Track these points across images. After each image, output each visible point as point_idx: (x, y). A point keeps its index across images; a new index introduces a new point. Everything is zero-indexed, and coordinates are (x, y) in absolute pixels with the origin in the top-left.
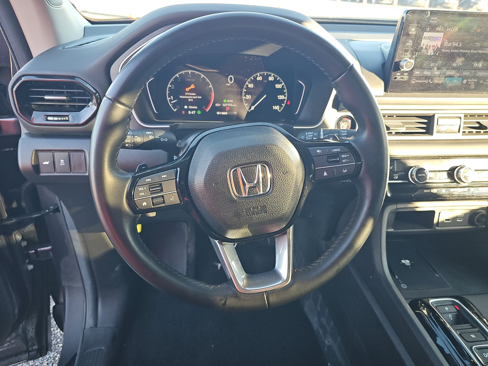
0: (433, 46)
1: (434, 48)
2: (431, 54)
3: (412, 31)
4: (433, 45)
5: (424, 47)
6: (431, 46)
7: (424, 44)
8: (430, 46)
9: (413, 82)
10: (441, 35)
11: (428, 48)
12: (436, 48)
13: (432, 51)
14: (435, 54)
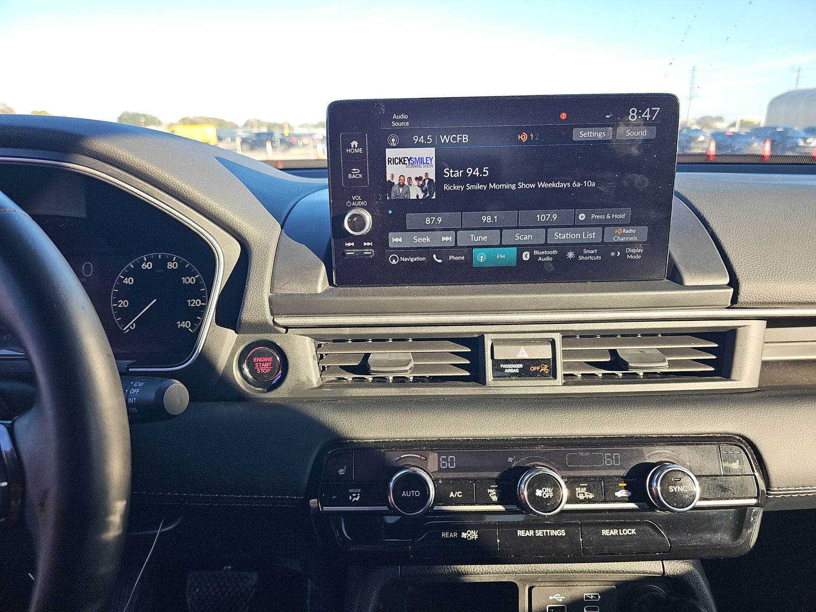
0: (416, 179)
1: (421, 183)
2: (418, 196)
3: (353, 146)
4: (418, 176)
5: (396, 183)
6: (413, 179)
7: (393, 175)
8: (410, 178)
9: (394, 261)
10: (430, 152)
11: (406, 183)
12: (427, 181)
13: (419, 189)
14: (428, 195)
